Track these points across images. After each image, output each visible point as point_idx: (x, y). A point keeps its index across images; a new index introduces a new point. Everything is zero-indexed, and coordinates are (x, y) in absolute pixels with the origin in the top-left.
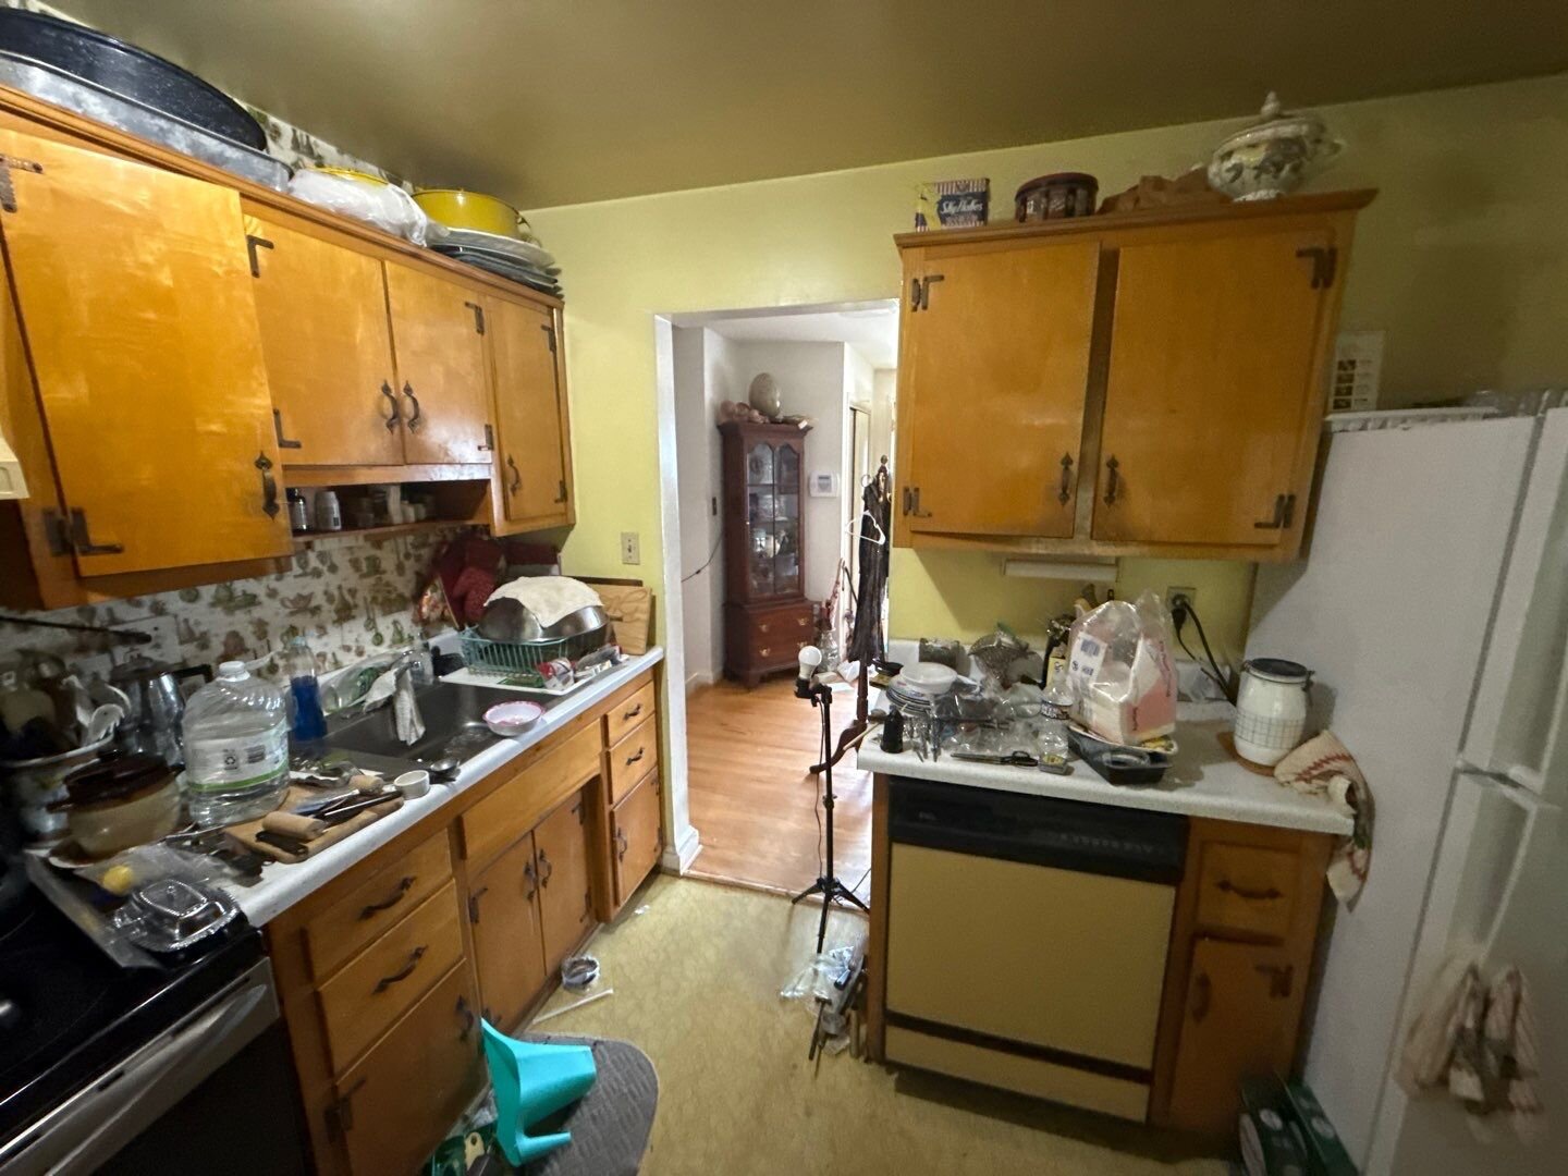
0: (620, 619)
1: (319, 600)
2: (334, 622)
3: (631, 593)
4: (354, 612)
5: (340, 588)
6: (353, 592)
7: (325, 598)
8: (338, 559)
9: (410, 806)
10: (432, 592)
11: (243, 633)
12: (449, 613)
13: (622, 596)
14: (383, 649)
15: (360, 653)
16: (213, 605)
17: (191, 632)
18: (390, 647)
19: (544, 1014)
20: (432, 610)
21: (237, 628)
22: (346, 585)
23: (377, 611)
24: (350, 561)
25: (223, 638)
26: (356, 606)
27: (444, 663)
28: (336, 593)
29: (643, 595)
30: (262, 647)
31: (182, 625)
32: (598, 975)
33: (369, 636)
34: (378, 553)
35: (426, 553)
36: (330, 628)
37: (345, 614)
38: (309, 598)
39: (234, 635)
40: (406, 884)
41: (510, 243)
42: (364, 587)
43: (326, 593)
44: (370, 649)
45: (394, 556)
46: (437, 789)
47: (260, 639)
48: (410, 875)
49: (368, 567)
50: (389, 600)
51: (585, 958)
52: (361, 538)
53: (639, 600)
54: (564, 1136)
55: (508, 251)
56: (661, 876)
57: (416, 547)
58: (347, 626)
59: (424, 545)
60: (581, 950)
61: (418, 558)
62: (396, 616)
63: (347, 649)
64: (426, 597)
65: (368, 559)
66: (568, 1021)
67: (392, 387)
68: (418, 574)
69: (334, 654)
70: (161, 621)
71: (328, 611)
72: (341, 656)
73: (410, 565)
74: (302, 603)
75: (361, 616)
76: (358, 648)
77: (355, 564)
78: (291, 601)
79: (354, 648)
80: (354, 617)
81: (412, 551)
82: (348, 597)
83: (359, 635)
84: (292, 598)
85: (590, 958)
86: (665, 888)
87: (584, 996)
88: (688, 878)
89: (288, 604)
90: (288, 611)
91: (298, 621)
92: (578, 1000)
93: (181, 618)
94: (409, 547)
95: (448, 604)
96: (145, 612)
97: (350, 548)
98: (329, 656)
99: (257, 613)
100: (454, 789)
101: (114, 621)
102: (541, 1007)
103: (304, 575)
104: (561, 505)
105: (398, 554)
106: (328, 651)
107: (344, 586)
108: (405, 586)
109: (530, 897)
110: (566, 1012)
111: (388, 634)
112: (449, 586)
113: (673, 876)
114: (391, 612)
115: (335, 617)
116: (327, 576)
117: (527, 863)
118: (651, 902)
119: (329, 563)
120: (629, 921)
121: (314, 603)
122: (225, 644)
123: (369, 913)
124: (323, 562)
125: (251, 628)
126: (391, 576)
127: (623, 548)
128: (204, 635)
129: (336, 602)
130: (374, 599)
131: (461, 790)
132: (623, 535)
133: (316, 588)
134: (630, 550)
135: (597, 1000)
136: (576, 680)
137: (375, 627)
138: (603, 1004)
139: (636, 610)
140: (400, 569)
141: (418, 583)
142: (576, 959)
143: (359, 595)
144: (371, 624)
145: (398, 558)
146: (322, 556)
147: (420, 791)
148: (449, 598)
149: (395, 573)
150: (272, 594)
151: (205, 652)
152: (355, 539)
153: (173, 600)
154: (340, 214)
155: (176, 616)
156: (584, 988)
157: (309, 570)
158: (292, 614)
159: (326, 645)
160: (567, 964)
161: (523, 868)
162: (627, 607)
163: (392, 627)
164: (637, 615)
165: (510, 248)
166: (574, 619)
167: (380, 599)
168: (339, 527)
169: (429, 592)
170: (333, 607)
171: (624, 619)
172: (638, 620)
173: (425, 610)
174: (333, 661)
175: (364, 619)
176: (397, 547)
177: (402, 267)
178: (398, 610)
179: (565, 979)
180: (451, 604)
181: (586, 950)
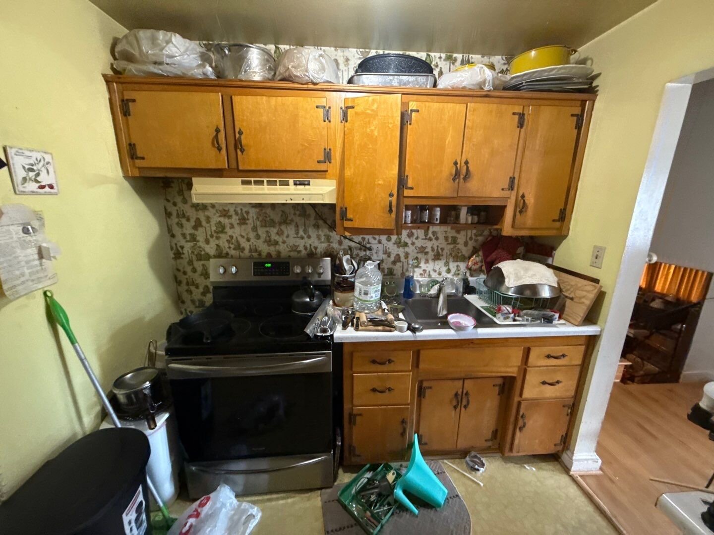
0: (572, 299)
1: (429, 249)
2: (432, 259)
3: (586, 285)
4: (441, 257)
5: (438, 246)
6: (442, 249)
7: (431, 249)
8: (439, 235)
9: (396, 333)
10: (476, 257)
11: (401, 255)
12: (484, 268)
13: (579, 285)
14: (449, 276)
15: (440, 274)
16: (394, 244)
17: (386, 251)
18: (453, 275)
19: (451, 462)
20: (474, 264)
21: (400, 253)
22: (440, 246)
23: (450, 260)
24: (444, 237)
25: (395, 255)
26: (442, 255)
27: (469, 289)
28: (436, 248)
29: (593, 288)
30: (405, 262)
31: (385, 248)
32: (481, 472)
33: (444, 269)
34: (458, 236)
35: (480, 239)
36: (430, 262)
37: (437, 257)
38: (425, 248)
39: (398, 255)
40: (390, 361)
41: (553, 69)
42: (448, 248)
43: (432, 247)
44: (444, 274)
45: (465, 238)
46: (409, 333)
47: (405, 258)
48: (393, 359)
49: (451, 240)
50: (458, 256)
51: (482, 459)
52: (449, 228)
53: (588, 291)
54: (416, 511)
55: (553, 75)
56: (556, 463)
57: (476, 235)
58: (436, 262)
59: (481, 235)
60: (484, 455)
61: (476, 241)
62: (459, 263)
63: (435, 271)
64: (472, 258)
65: (452, 237)
66: (456, 475)
67: (459, 162)
68: (474, 248)
69: (429, 272)
70: (379, 246)
71: (431, 254)
72: (432, 273)
73: (471, 244)
74: (422, 250)
75: (444, 260)
76: (439, 272)
77: (446, 238)
78: (419, 248)
79: (438, 271)
80: (440, 259)
81: (474, 237)
82: (440, 251)
83: (441, 267)
84: (419, 247)
85: (484, 461)
86: (553, 471)
87: (470, 473)
88: (574, 480)
89: (417, 248)
90: (417, 251)
91: (420, 256)
92: (466, 472)
93: (385, 246)
94: (473, 235)
95: (484, 264)
96: (376, 242)
97: (446, 232)
98: (427, 272)
99: (407, 249)
100: (416, 337)
101: (369, 243)
102: (451, 459)
103: (426, 239)
104: (558, 224)
105: (467, 237)
106: (428, 270)
107: (439, 246)
108: (465, 251)
109: (455, 407)
110: (458, 471)
111: (453, 270)
112: (486, 256)
113: (565, 470)
114: (457, 261)
115: (433, 257)
116: (434, 241)
117: (457, 392)
118: (539, 469)
119: (436, 236)
120: (518, 466)
121: (426, 250)
122: (395, 258)
123: (374, 362)
124: (434, 236)
125: (404, 254)
126: (461, 246)
127: (593, 255)
128: (390, 253)
129: (435, 252)
130: (451, 254)
131: (419, 339)
132: (595, 247)
133: (429, 245)
134: (596, 258)
135: (473, 481)
136: (515, 320)
137: (448, 265)
138: (474, 485)
139: (584, 297)
140: (466, 244)
141: (473, 251)
142: (478, 456)
143: (445, 252)
144: (447, 264)
145: (466, 239)
146: (434, 233)
147: (401, 330)
148: (485, 261)
149: (463, 245)
150: (413, 244)
151: (389, 259)
152: (447, 228)
153: (383, 238)
154: (453, 89)
155: (384, 245)
156: (473, 471)
157: (428, 237)
158: (418, 253)
159: (427, 267)
160: (473, 453)
161: (454, 392)
162: (579, 293)
163: (456, 267)
164: (583, 300)
165: (554, 72)
166: (533, 288)
167: (453, 254)
168: (438, 222)
169: (474, 257)
170: (433, 254)
171: (575, 300)
172: (583, 303)
173: (470, 264)
174: (428, 274)
175: (445, 261)
176: (467, 234)
177: (477, 104)
178: (461, 261)
179: (468, 459)
180: (485, 264)
181: (486, 457)
